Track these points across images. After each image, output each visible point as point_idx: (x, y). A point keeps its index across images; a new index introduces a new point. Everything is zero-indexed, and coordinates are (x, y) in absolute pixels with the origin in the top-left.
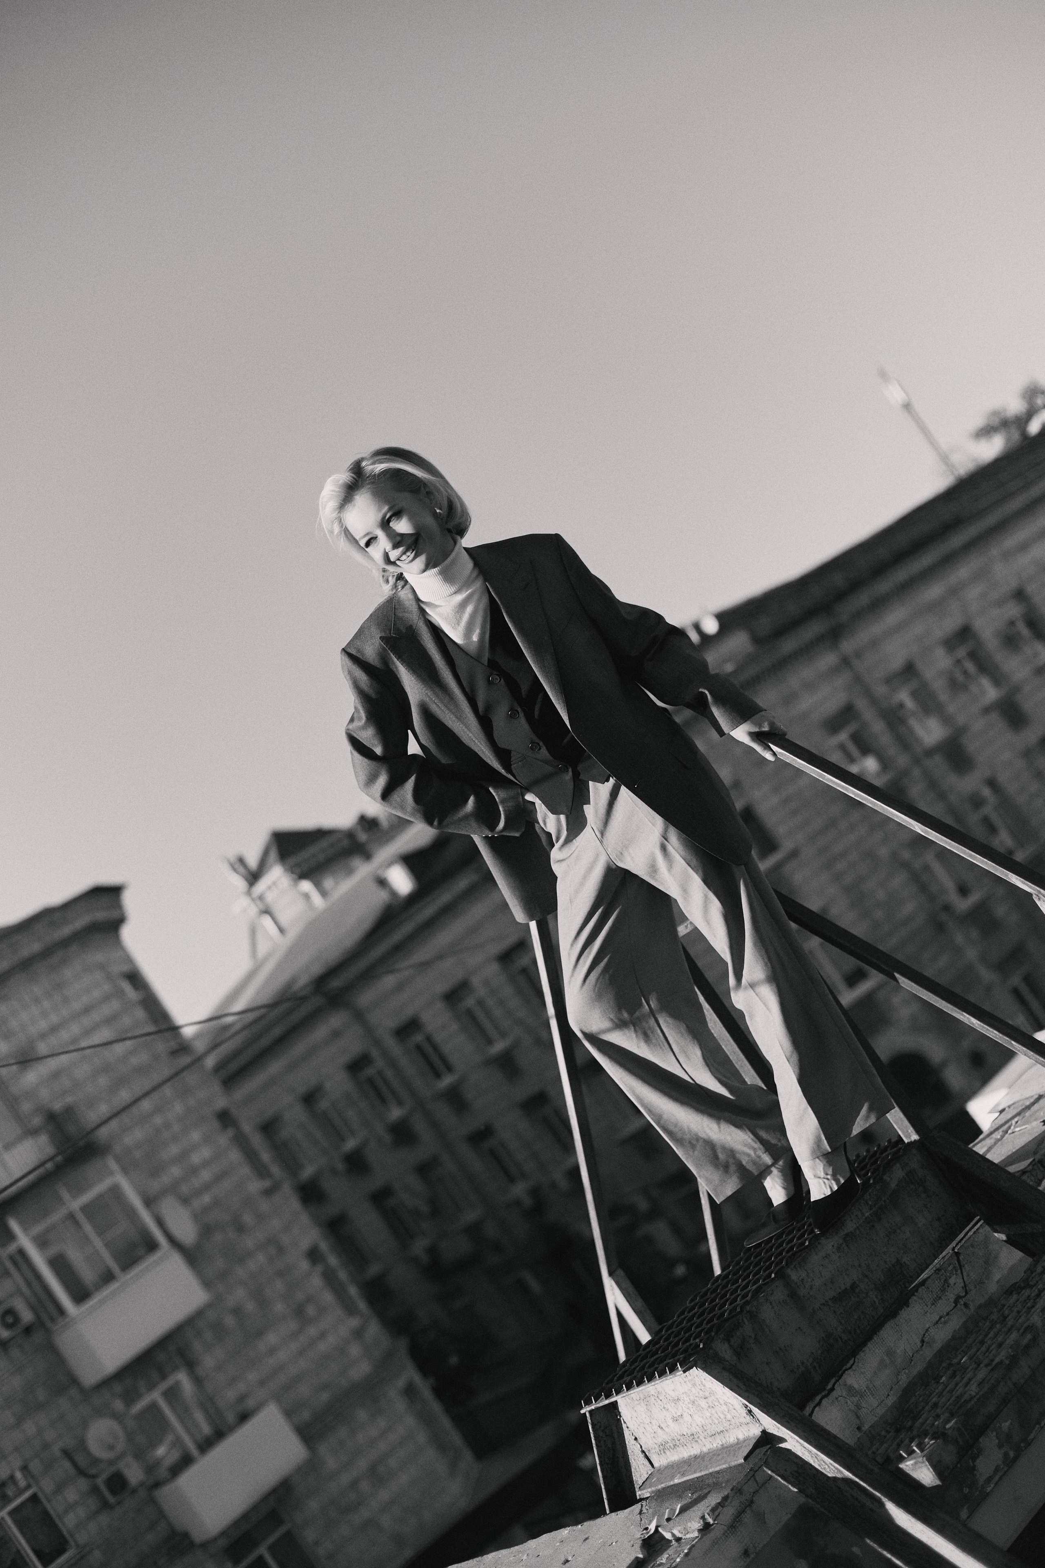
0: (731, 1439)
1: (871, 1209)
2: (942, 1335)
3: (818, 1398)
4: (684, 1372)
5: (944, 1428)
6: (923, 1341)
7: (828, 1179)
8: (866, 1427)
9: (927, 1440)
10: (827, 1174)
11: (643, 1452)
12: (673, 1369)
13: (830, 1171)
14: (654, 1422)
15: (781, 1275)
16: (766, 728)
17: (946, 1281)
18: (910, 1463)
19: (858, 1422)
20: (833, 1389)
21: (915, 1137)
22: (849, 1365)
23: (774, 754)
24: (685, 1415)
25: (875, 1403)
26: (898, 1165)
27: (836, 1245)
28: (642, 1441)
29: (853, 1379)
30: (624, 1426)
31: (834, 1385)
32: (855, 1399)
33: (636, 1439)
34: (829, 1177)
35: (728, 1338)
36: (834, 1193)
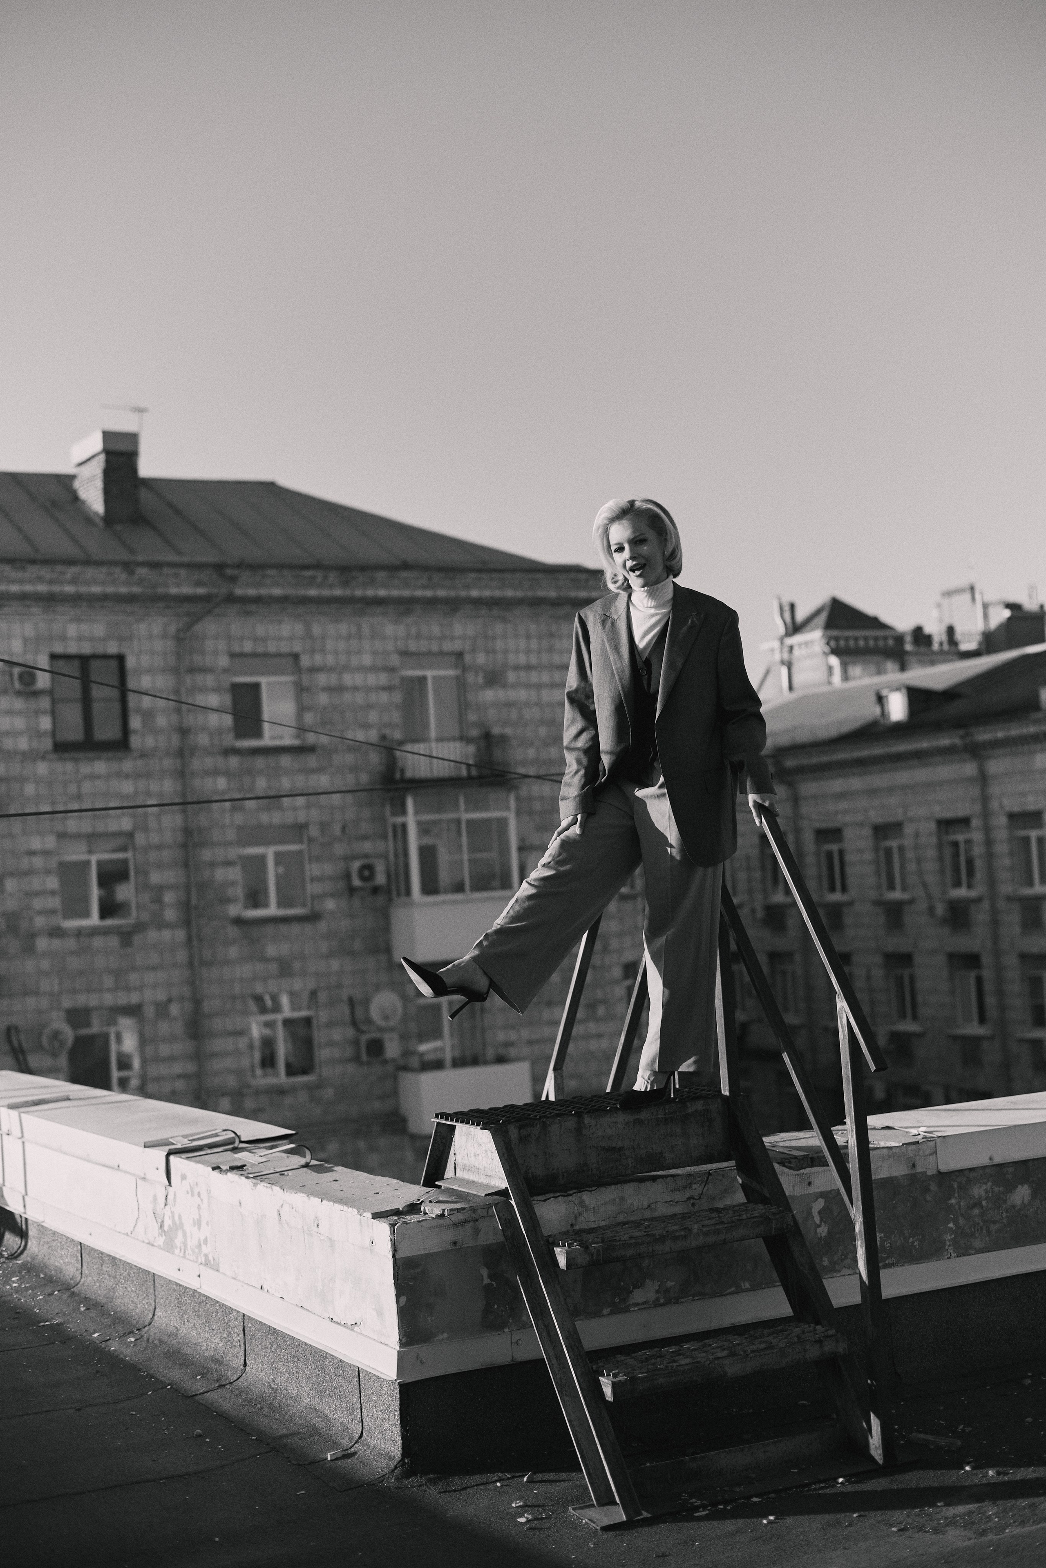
0: (492, 1184)
1: (665, 1115)
2: (663, 1210)
3: (558, 1194)
4: (481, 1129)
6: (649, 1206)
7: (648, 1082)
8: (577, 1227)
9: (575, 1244)
11: (455, 1163)
12: (478, 1125)
13: (652, 1079)
14: (466, 1150)
15: (579, 1115)
17: (691, 1184)
18: (559, 1249)
19: (574, 1221)
20: (571, 1195)
21: (727, 1093)
22: (590, 1189)
23: (761, 822)
24: (480, 1155)
25: (592, 1218)
26: (702, 1102)
27: (626, 1121)
28: (457, 1157)
29: (587, 1197)
30: (453, 1143)
31: (574, 1193)
32: (581, 1209)
33: (455, 1154)
34: (649, 1081)
35: (521, 1128)
36: (646, 1091)
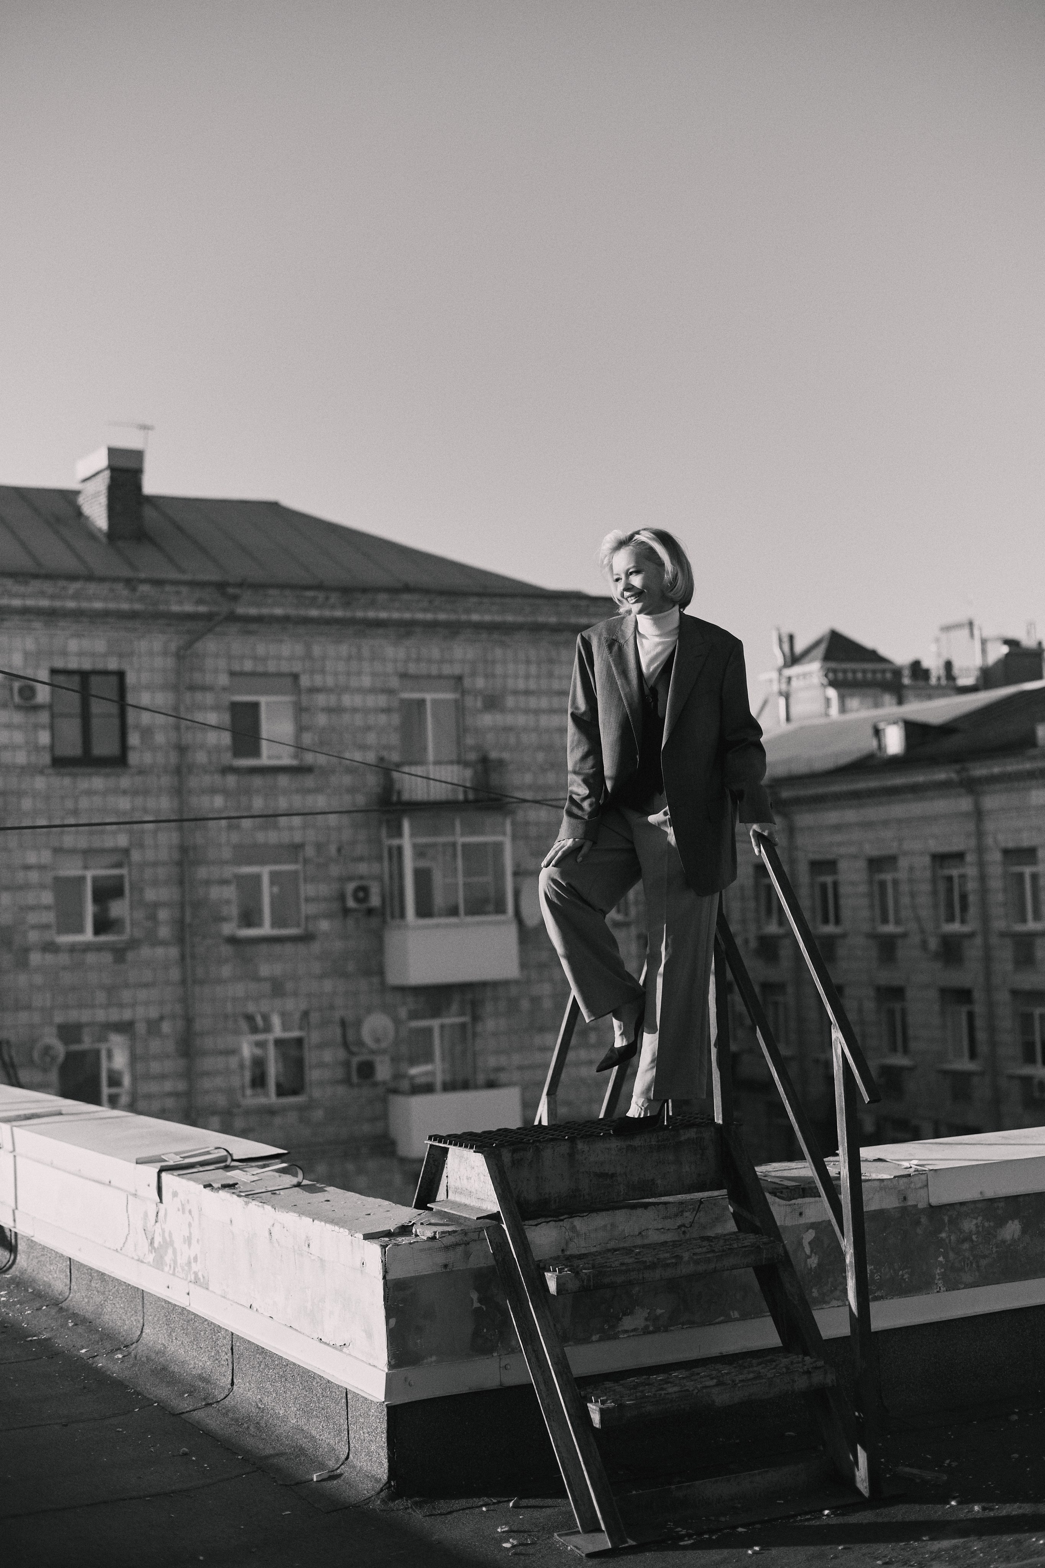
0: (484, 1207)
1: (658, 1142)
2: (655, 1237)
3: (550, 1219)
4: (474, 1152)
5: (581, 1270)
6: (640, 1233)
8: (568, 1253)
9: (566, 1269)
10: (643, 1106)
11: (447, 1186)
12: (471, 1148)
14: (459, 1173)
15: (572, 1140)
16: (766, 834)
17: (682, 1212)
18: (550, 1274)
19: (565, 1247)
20: (562, 1220)
21: (720, 1122)
22: (582, 1215)
23: (760, 851)
24: (472, 1179)
25: (583, 1244)
26: (695, 1130)
27: (619, 1147)
28: (450, 1179)
29: (578, 1222)
30: (446, 1166)
31: (565, 1219)
32: (571, 1234)
33: (447, 1177)
34: (643, 1108)
35: (514, 1151)
36: (639, 1118)
